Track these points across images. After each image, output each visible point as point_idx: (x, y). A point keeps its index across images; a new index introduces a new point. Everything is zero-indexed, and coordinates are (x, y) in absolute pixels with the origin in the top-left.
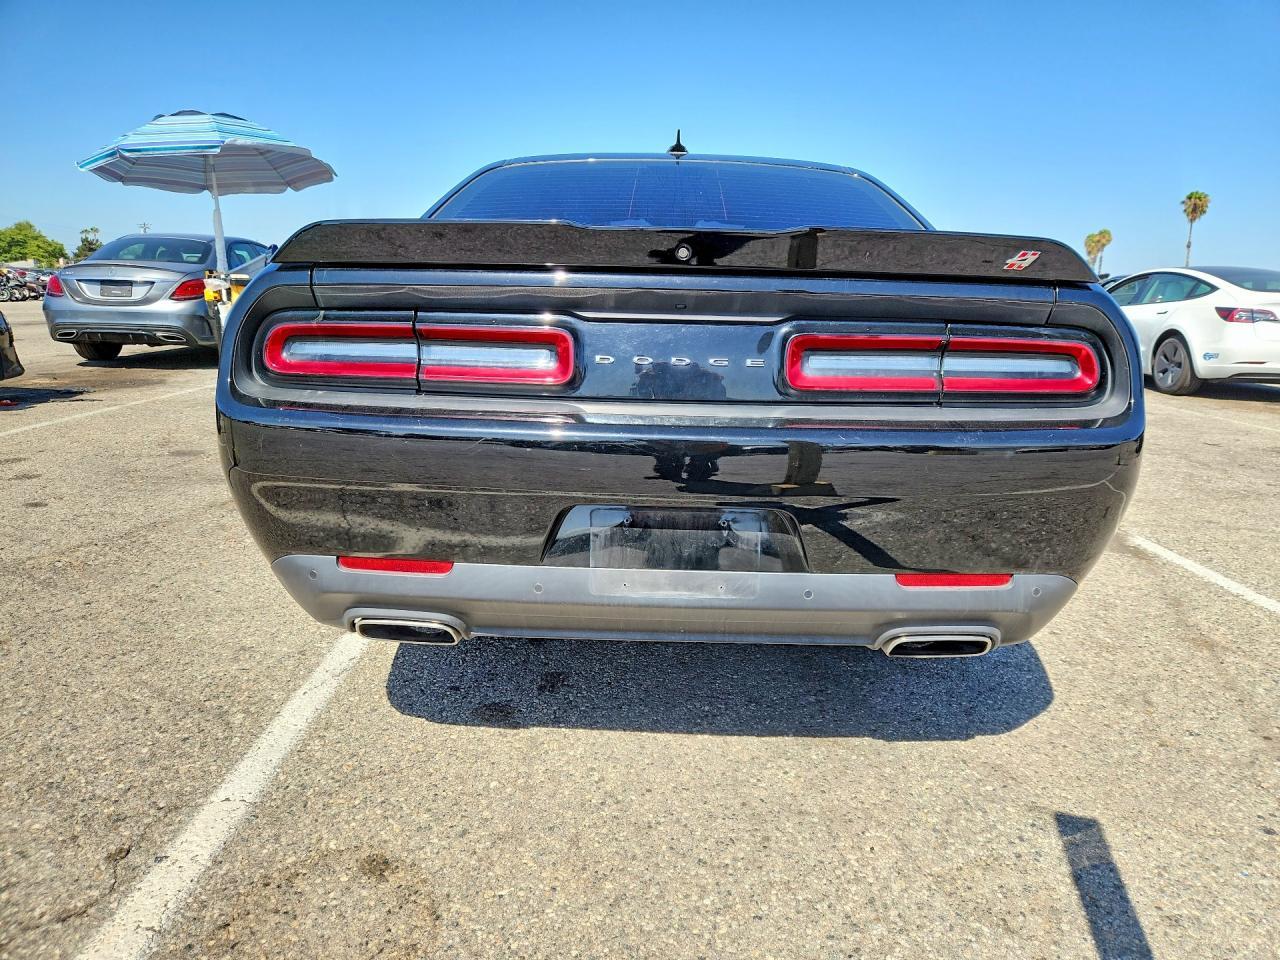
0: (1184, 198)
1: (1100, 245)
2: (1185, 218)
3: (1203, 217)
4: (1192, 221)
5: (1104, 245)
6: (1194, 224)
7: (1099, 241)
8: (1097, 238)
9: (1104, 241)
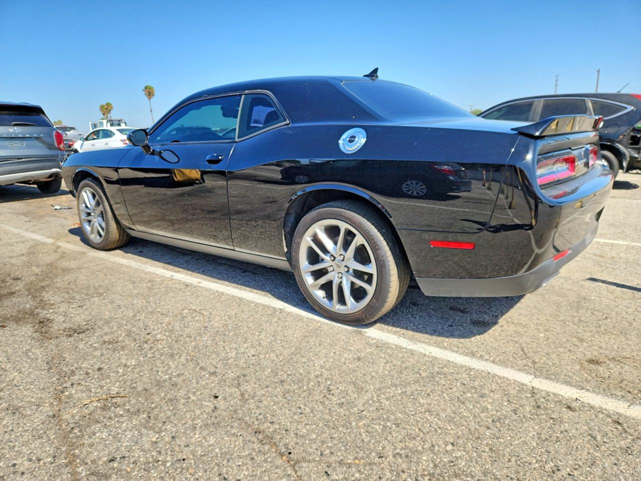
0: (143, 88)
1: (108, 110)
2: (146, 98)
3: (154, 97)
4: (150, 99)
5: (110, 110)
6: (152, 100)
7: (107, 108)
8: (106, 107)
9: (109, 108)
